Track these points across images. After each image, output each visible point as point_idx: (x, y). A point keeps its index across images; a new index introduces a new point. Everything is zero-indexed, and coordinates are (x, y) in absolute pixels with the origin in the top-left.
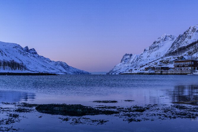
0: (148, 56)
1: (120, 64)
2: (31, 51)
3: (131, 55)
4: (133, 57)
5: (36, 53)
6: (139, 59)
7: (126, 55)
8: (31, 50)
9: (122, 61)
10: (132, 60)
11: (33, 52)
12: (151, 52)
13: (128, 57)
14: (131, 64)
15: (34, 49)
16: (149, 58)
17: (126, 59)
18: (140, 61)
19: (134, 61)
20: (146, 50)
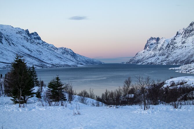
0: (184, 43)
1: (144, 51)
2: (32, 36)
3: (158, 39)
4: (161, 42)
5: (39, 38)
6: (171, 46)
7: (152, 39)
8: (33, 34)
9: (146, 47)
10: (159, 46)
11: (35, 37)
12: (188, 37)
13: (154, 41)
14: (158, 52)
15: (36, 33)
16: (185, 45)
17: (152, 44)
18: (172, 48)
19: (164, 47)
20: (179, 33)
